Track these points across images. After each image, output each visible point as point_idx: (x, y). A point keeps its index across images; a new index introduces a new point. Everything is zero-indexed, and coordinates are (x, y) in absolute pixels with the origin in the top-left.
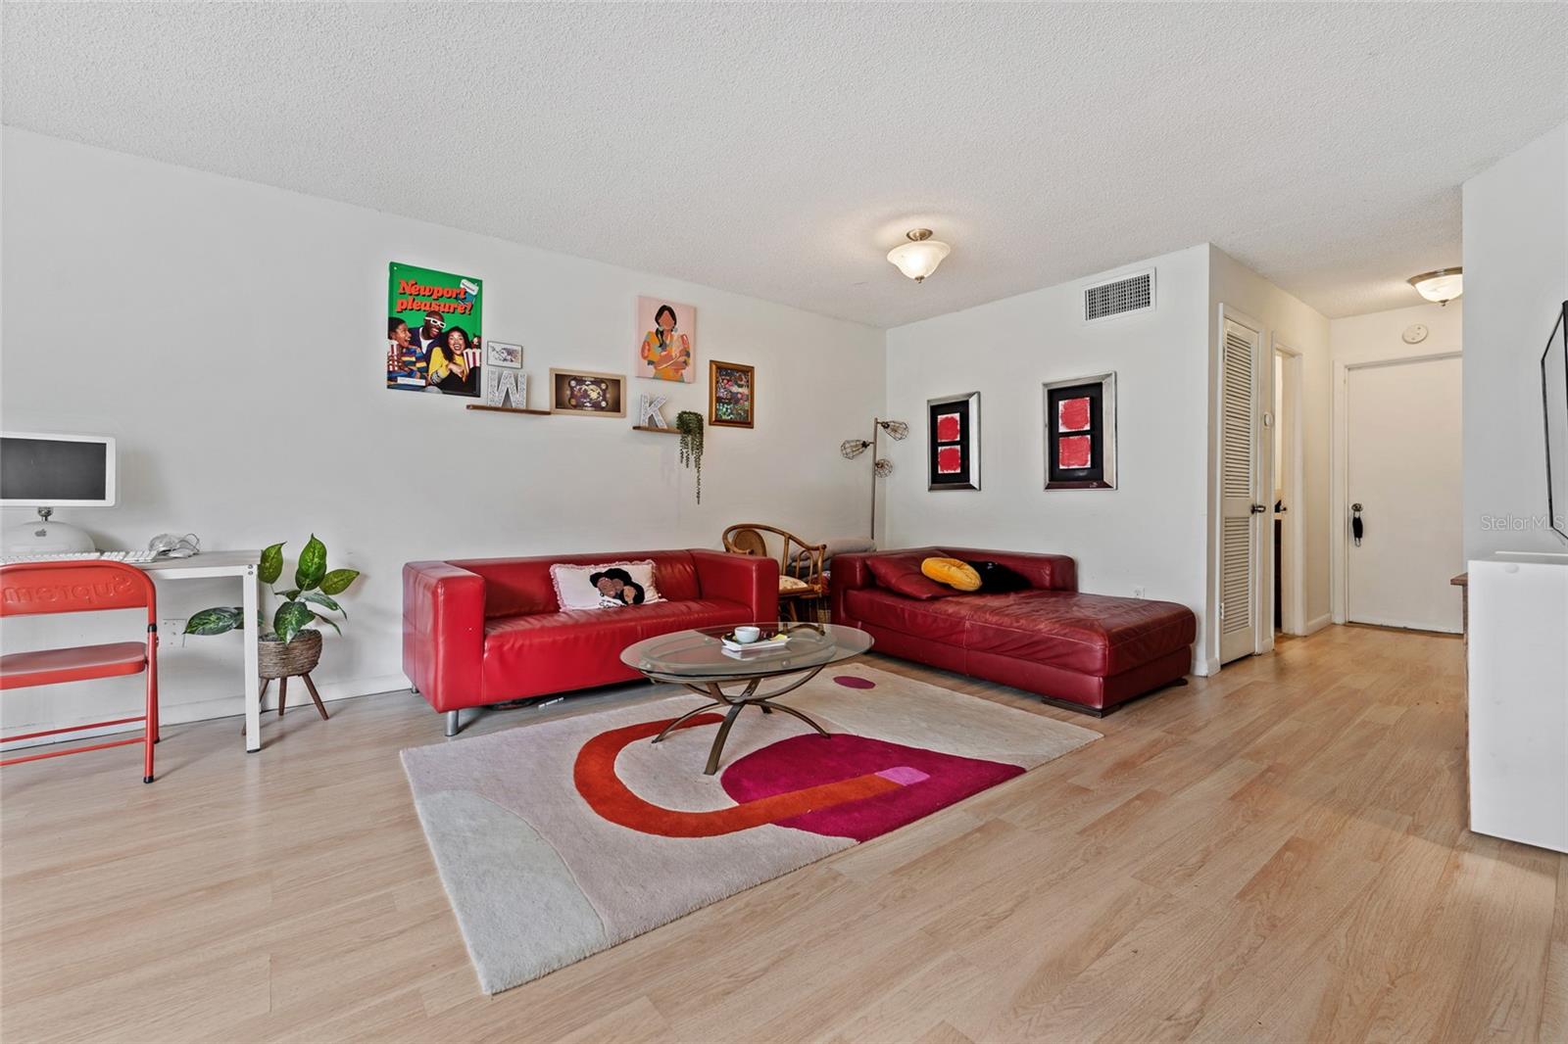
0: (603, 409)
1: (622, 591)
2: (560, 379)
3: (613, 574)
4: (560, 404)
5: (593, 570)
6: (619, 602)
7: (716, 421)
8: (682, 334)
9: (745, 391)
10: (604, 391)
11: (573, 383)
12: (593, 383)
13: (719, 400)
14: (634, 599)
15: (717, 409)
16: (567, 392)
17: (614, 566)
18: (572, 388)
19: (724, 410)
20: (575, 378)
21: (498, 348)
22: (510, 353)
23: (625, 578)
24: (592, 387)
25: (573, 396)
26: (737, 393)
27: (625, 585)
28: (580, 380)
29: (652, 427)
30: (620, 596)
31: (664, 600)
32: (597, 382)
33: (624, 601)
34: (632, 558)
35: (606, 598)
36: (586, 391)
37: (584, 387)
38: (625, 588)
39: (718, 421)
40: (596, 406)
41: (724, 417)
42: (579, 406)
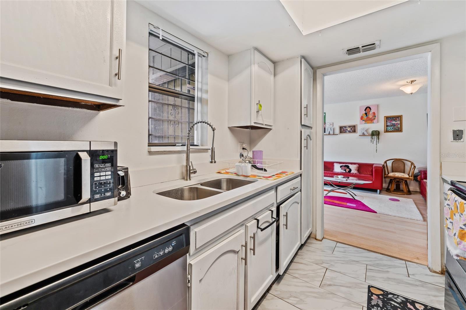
0: (351, 132)
1: (346, 170)
2: (341, 128)
3: (345, 166)
4: (341, 132)
5: (342, 165)
6: (345, 171)
7: (386, 131)
8: (373, 112)
9: (399, 122)
10: (351, 128)
11: (344, 128)
12: (348, 127)
13: (387, 126)
14: (348, 171)
15: (386, 128)
16: (342, 130)
17: (347, 165)
18: (344, 129)
19: (390, 128)
20: (344, 127)
21: (328, 124)
22: (330, 124)
23: (348, 167)
24: (349, 128)
25: (344, 130)
26: (395, 123)
27: (347, 168)
28: (345, 127)
29: (364, 135)
30: (345, 170)
31: (358, 173)
32: (349, 127)
33: (346, 171)
34: (351, 163)
35: (342, 170)
36: (347, 129)
37: (346, 128)
38: (347, 169)
39: (387, 131)
40: (350, 132)
41: (389, 130)
42: (345, 132)
